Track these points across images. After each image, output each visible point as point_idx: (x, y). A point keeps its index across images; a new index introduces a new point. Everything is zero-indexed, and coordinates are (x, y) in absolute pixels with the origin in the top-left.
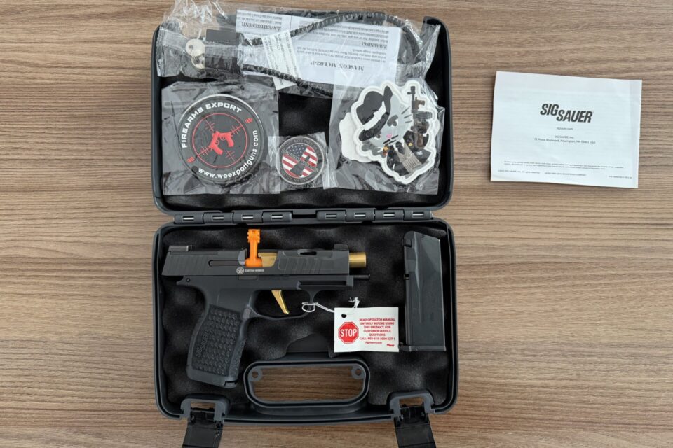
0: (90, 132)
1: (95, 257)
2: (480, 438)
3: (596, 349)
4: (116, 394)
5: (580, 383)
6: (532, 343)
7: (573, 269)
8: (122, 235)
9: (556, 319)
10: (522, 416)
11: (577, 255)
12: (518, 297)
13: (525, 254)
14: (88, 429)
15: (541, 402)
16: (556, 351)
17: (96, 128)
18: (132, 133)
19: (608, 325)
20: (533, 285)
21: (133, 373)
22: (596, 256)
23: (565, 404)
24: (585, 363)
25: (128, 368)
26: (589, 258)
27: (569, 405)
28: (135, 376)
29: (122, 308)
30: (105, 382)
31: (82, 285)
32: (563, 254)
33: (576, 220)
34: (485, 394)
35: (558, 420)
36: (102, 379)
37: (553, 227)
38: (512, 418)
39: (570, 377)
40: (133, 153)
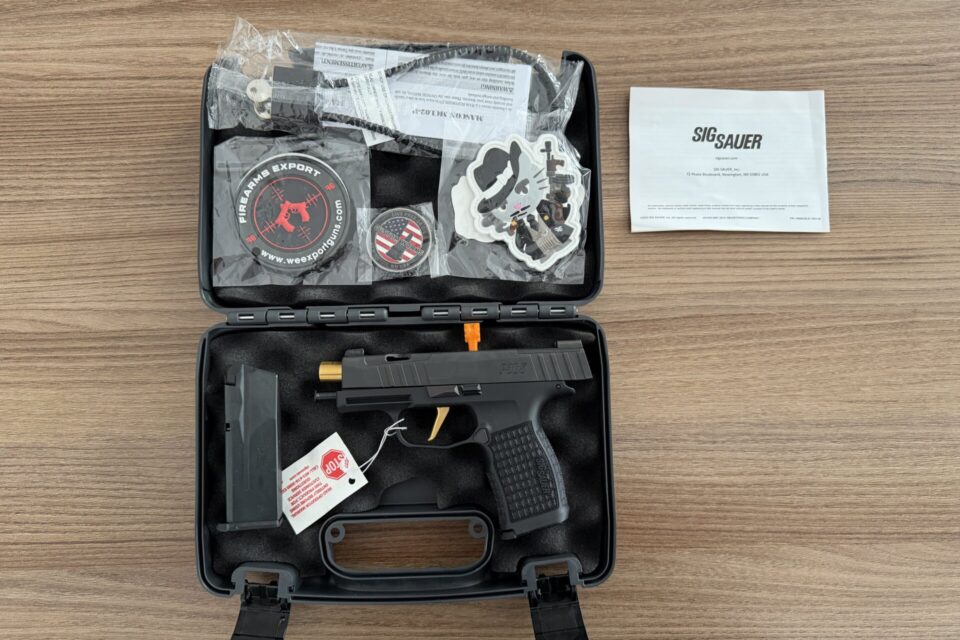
0: (103, 162)
1: (110, 329)
2: (645, 560)
3: (797, 431)
4: (138, 517)
5: (778, 479)
6: (708, 425)
7: (758, 322)
8: (147, 298)
9: (740, 391)
10: (702, 527)
11: (763, 303)
12: (686, 362)
13: (692, 304)
14: (99, 569)
15: (726, 507)
16: (742, 434)
17: (111, 157)
18: (159, 162)
19: (812, 396)
20: (704, 346)
21: (163, 487)
22: (789, 303)
23: (761, 509)
24: (783, 451)
25: (155, 479)
26: (779, 307)
27: (766, 509)
28: (164, 491)
29: (146, 397)
30: (124, 502)
31: (92, 367)
32: (743, 303)
33: (759, 256)
34: (648, 498)
35: (753, 532)
36: (120, 497)
37: (728, 266)
38: (688, 530)
39: (764, 470)
40: (160, 188)
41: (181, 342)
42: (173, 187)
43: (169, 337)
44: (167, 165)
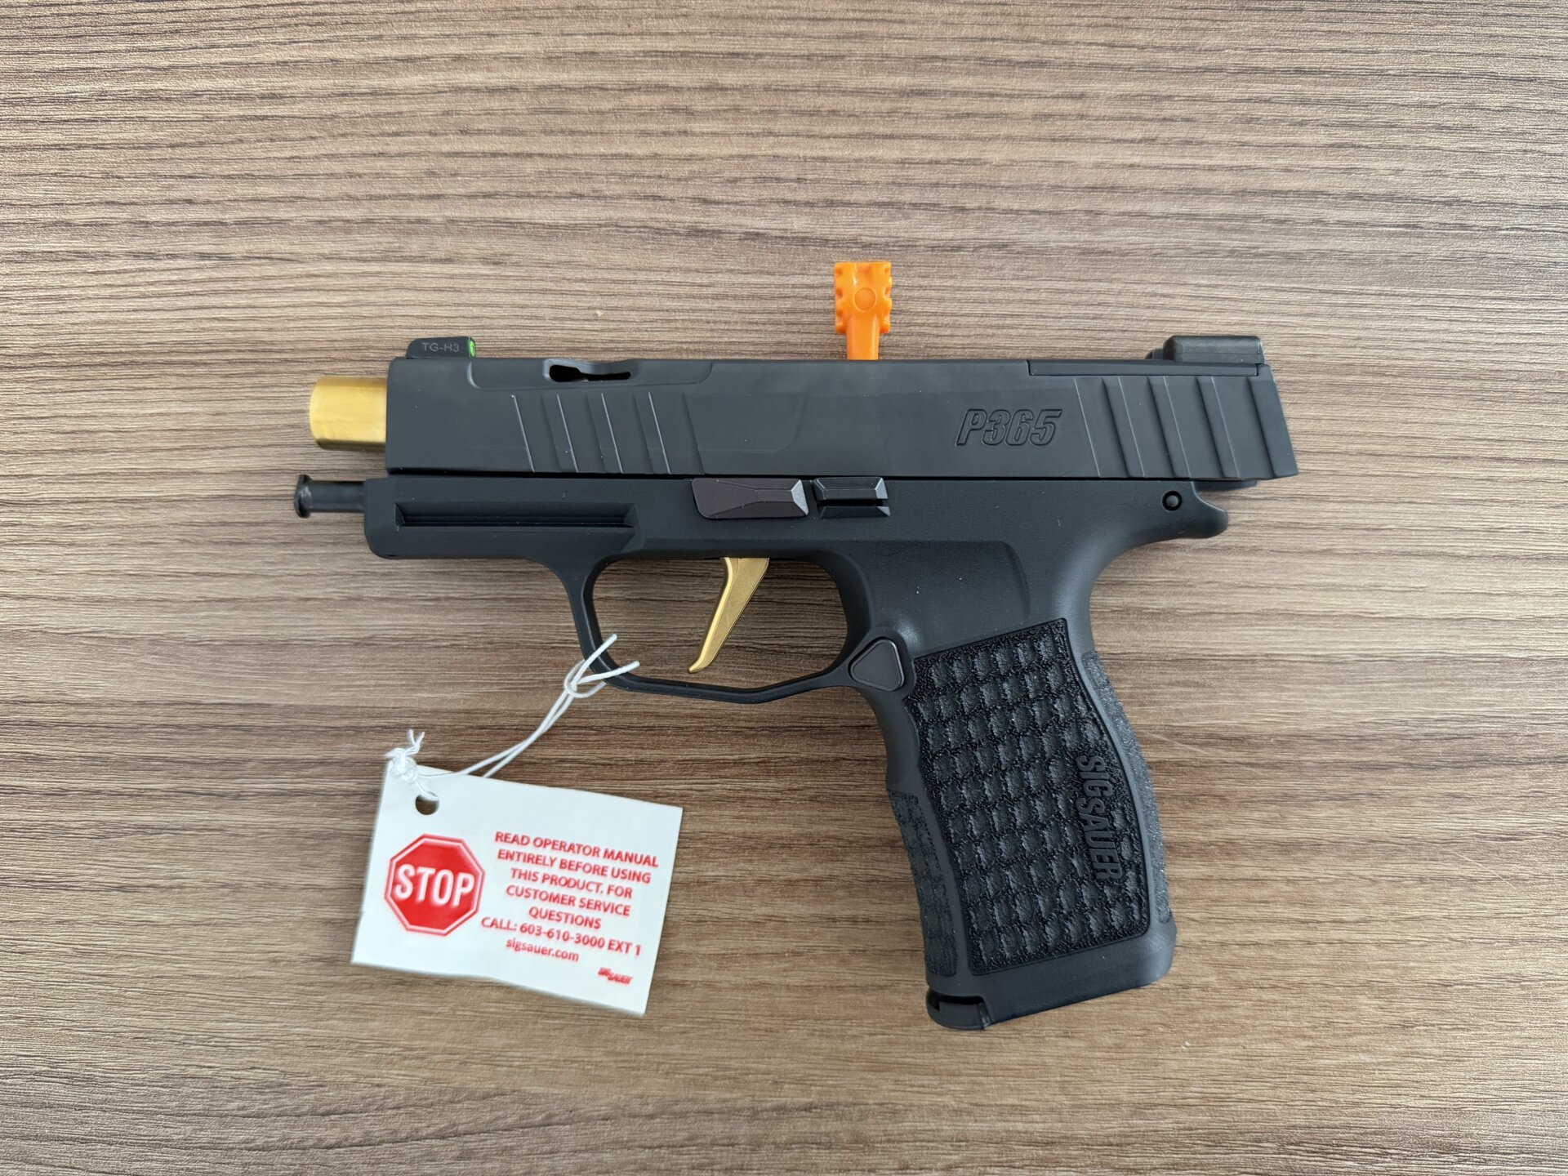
8: (56, 591)
18: (102, 96)
29: (60, 935)
40: (108, 195)
41: (172, 752)
42: (153, 191)
43: (137, 730)
44: (130, 110)
